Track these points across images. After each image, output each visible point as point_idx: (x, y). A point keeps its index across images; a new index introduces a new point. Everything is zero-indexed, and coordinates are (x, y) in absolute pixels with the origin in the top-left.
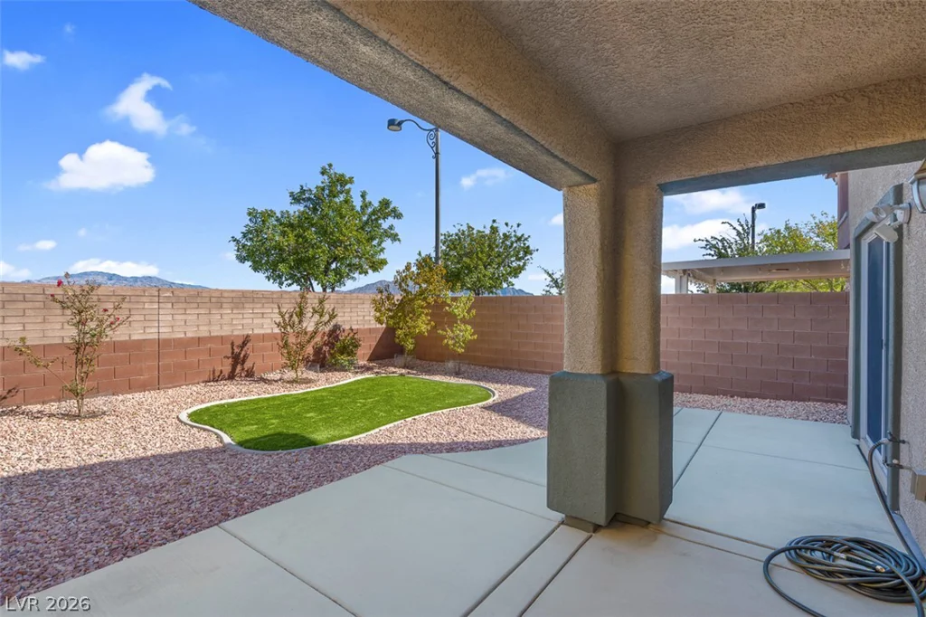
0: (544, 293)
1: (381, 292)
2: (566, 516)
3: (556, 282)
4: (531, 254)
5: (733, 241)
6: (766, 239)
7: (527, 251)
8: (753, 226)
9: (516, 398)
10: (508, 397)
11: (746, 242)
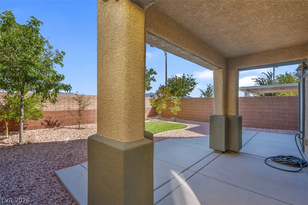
0: (200, 97)
1: (152, 97)
2: (214, 150)
3: (204, 93)
4: (196, 85)
5: (266, 79)
6: (278, 78)
7: (195, 84)
8: (274, 74)
9: (194, 128)
10: (192, 127)
11: (271, 79)
